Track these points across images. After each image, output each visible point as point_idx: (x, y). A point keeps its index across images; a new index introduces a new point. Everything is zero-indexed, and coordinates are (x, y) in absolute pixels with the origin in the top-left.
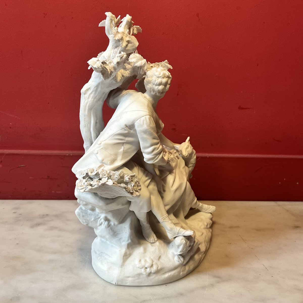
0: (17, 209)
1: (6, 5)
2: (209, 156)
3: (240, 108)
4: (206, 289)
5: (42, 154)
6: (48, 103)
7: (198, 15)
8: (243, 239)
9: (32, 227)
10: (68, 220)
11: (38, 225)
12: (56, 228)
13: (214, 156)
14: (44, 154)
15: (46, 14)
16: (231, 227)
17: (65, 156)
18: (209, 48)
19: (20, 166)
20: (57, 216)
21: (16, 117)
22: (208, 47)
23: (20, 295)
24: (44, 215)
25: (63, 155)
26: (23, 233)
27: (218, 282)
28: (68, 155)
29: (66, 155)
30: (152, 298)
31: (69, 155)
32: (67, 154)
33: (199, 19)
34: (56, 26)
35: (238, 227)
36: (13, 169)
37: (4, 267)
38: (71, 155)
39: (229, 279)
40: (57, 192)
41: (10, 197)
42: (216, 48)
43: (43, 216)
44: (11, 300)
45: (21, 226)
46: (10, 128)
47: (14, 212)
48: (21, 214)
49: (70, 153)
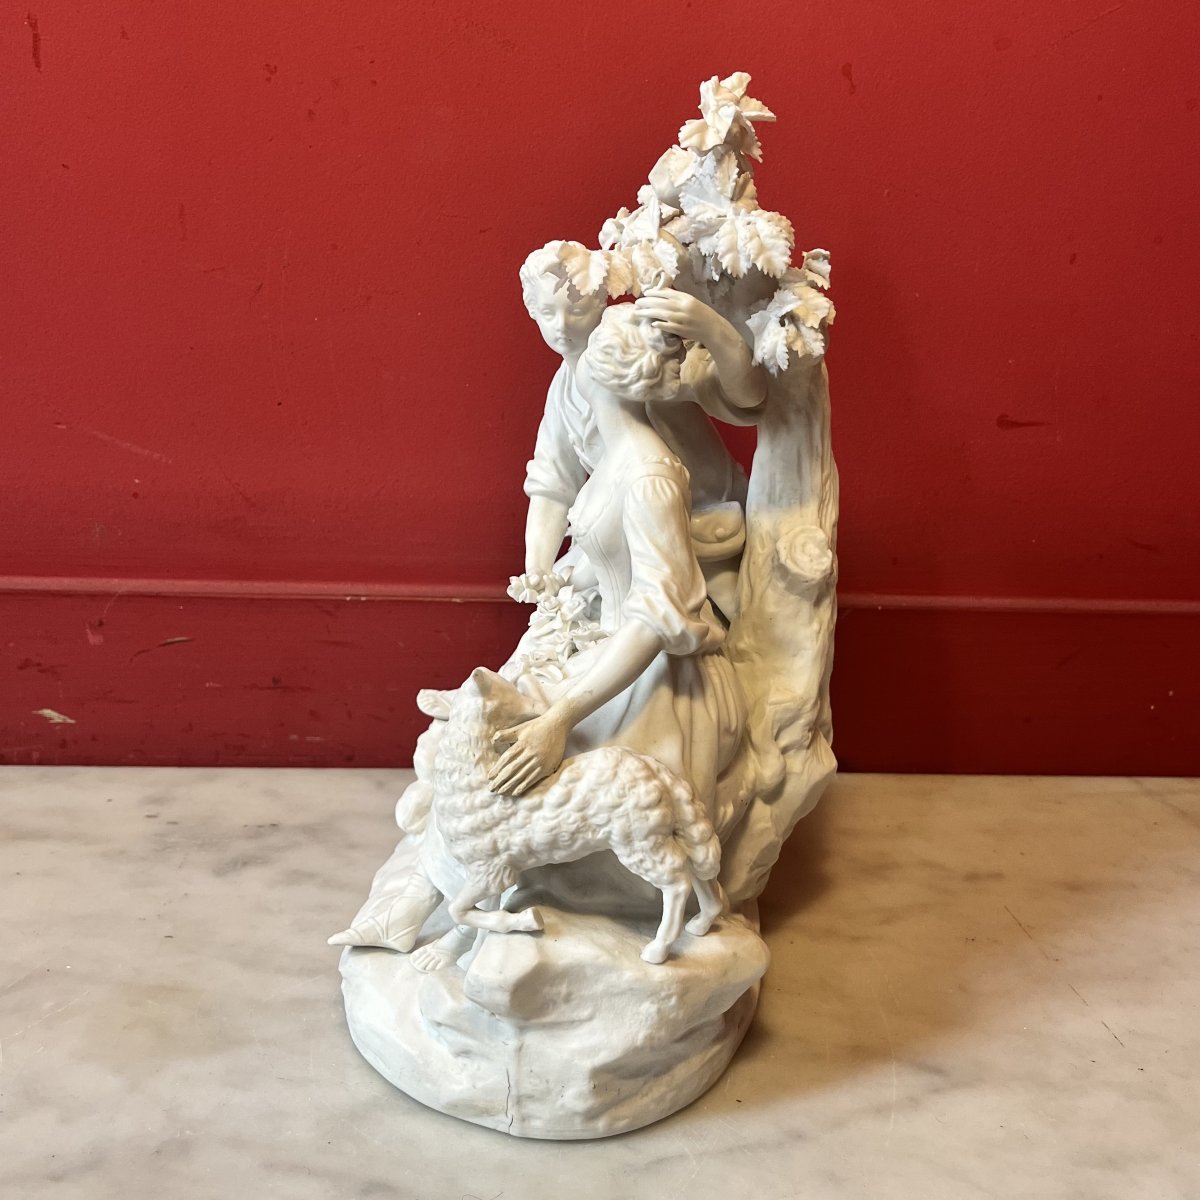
0: (158, 800)
1: (124, 34)
2: (883, 606)
3: (1004, 422)
4: (893, 1116)
5: (254, 594)
6: (280, 404)
7: (847, 71)
8: (1020, 925)
9: (221, 871)
10: (352, 846)
11: (244, 862)
12: (311, 876)
13: (905, 604)
14: (260, 597)
15: (275, 68)
16: (972, 877)
17: (339, 604)
18: (888, 194)
19: (169, 640)
20: (313, 832)
21: (156, 456)
22: (886, 191)
23: (188, 1132)
24: (260, 827)
25: (333, 598)
26: (186, 895)
27: (937, 1091)
28: (350, 600)
29: (343, 598)
30: (686, 1149)
31: (355, 598)
32: (347, 596)
33: (853, 87)
34: (311, 113)
35: (998, 876)
36: (144, 651)
37: (125, 1027)
38: (363, 599)
39: (975, 1079)
40: (309, 738)
41: (131, 756)
42: (916, 196)
43: (259, 831)
44: (157, 1152)
45: (180, 867)
46: (135, 495)
47: (147, 813)
48: (175, 823)
49: (359, 593)
